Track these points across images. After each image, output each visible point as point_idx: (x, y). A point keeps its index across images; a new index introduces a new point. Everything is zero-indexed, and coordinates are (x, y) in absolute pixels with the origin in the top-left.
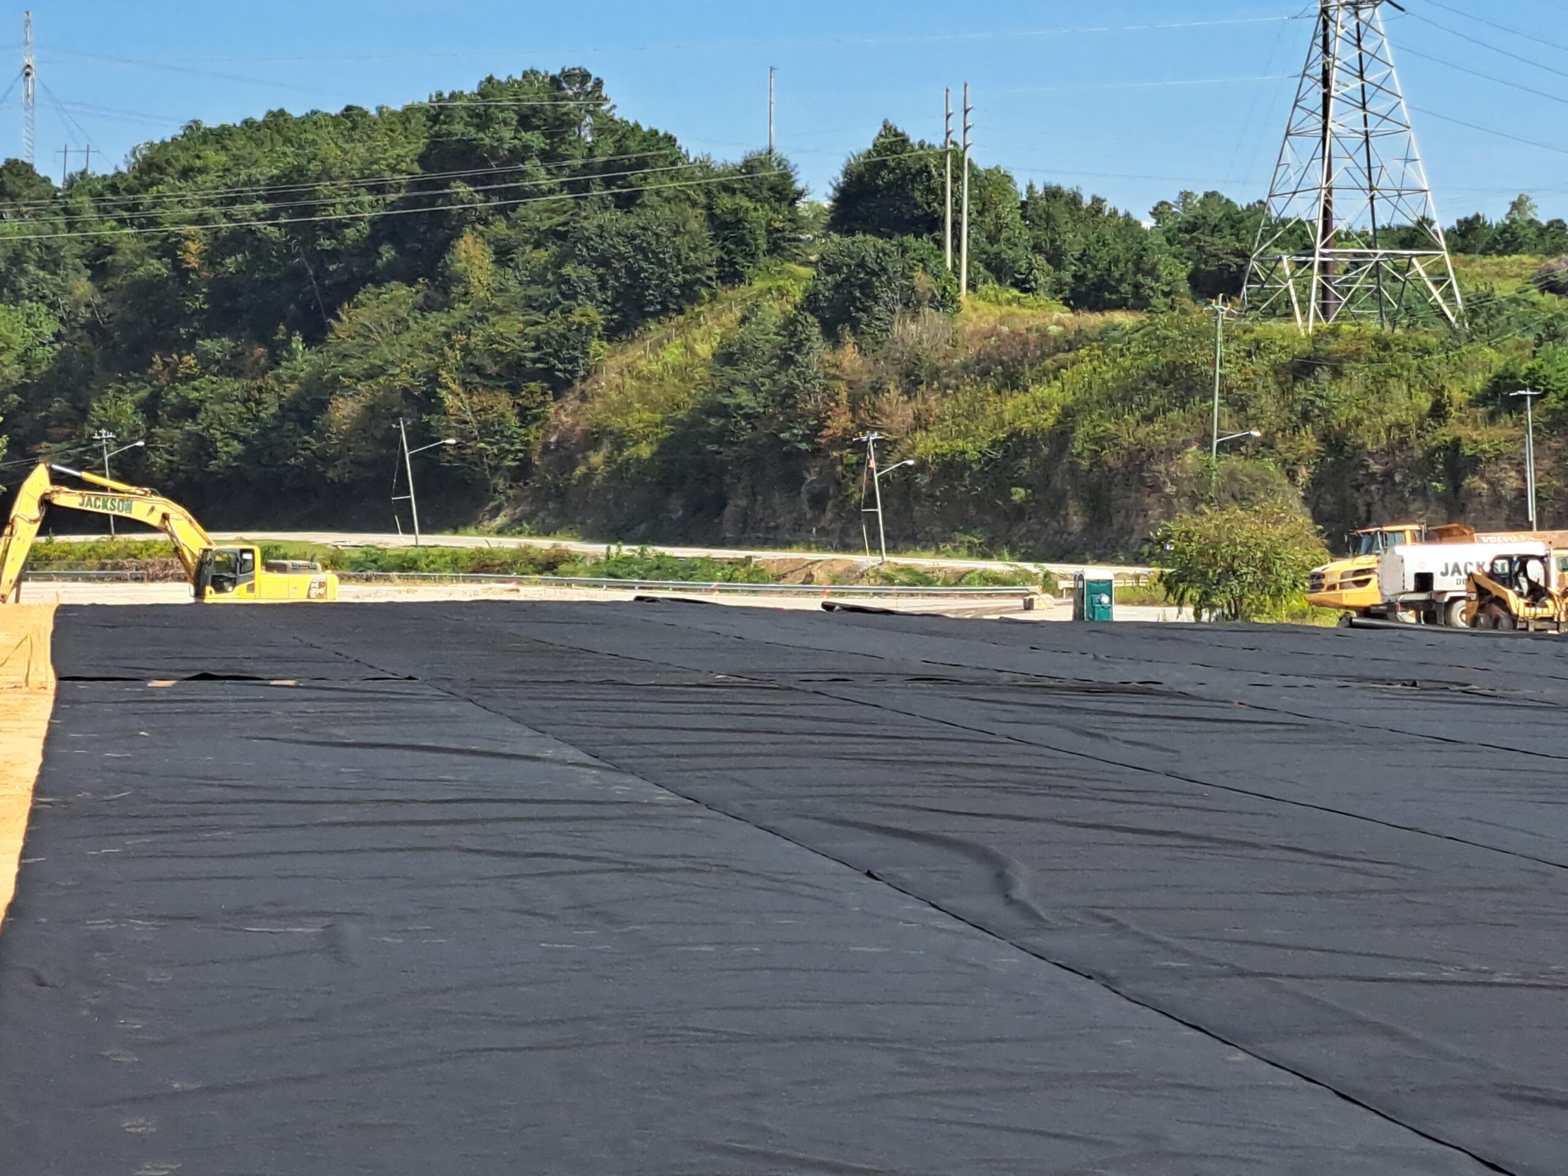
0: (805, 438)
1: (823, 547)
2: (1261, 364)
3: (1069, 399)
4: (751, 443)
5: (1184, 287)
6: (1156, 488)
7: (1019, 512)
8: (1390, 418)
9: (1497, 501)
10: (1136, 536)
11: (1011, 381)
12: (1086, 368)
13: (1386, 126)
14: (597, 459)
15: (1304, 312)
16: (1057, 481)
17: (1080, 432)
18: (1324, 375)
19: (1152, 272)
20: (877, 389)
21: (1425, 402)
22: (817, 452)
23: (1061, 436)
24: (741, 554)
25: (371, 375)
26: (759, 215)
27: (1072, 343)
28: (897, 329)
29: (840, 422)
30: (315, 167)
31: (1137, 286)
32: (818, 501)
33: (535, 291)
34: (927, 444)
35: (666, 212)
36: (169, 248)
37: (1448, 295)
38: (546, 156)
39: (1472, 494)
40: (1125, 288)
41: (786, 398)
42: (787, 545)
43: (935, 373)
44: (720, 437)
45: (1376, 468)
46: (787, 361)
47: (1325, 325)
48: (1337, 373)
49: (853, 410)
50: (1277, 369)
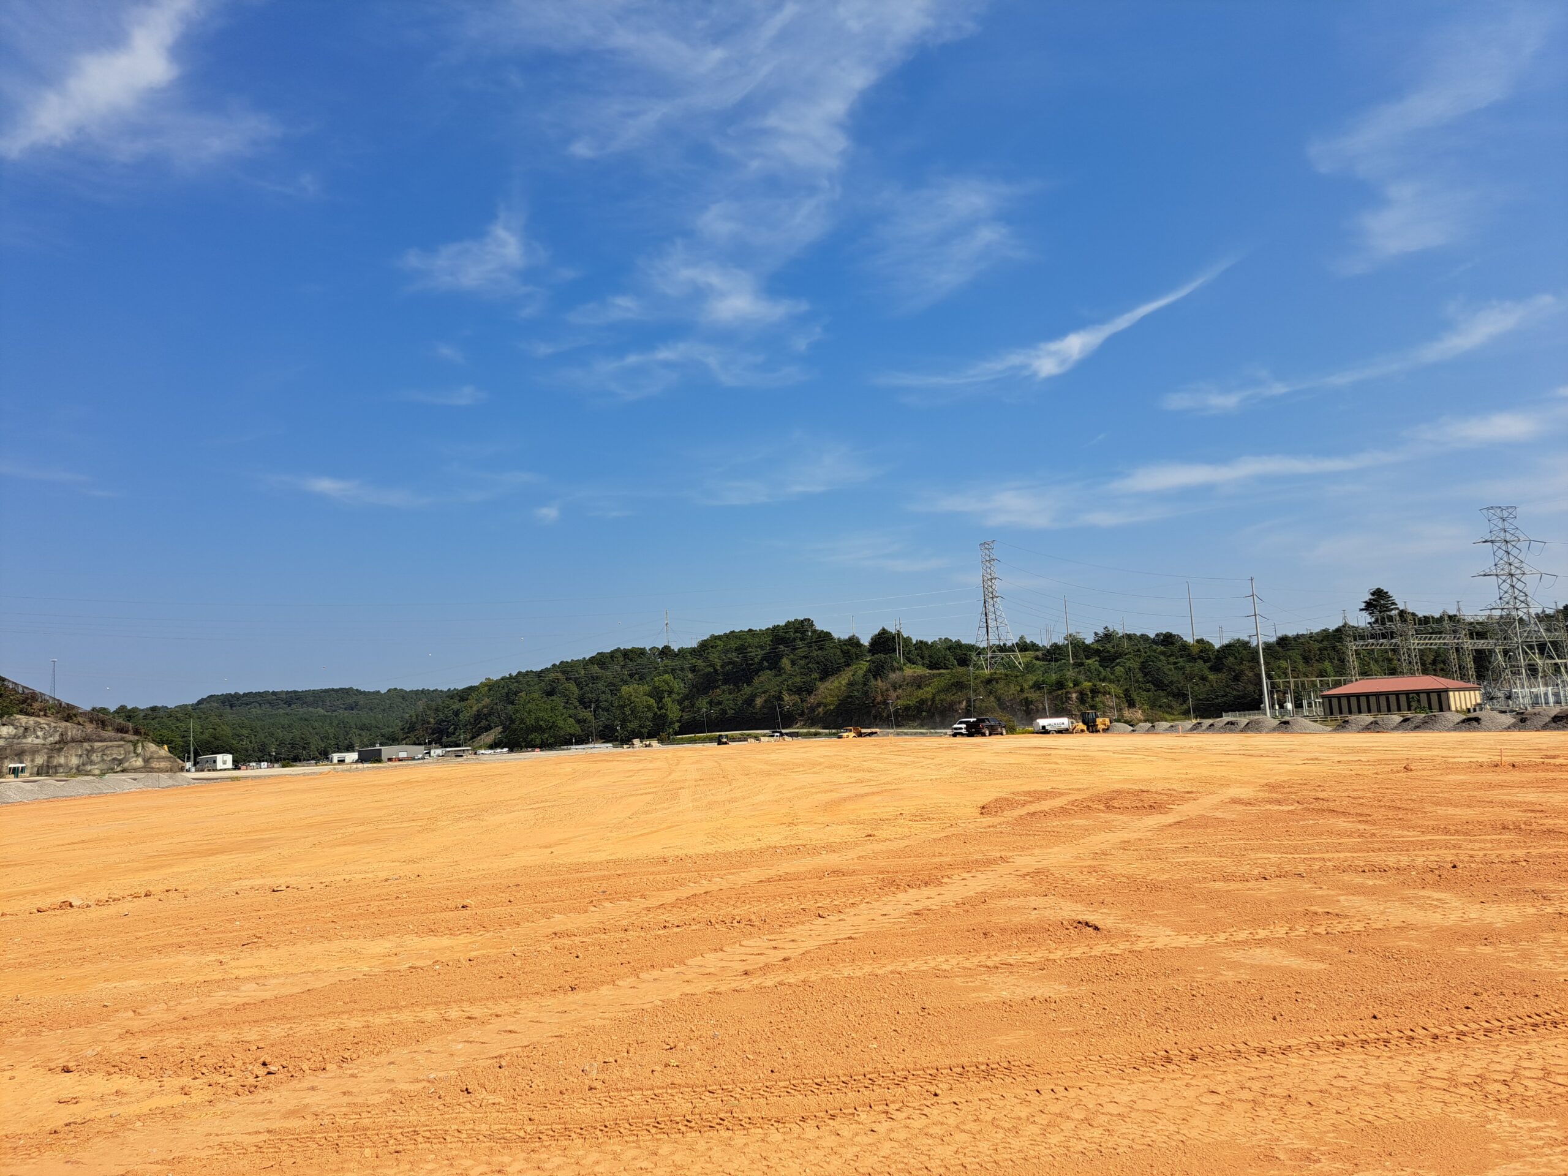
0: (871, 703)
2: (978, 681)
3: (934, 691)
4: (858, 704)
5: (956, 662)
6: (957, 711)
8: (1011, 692)
9: (1038, 711)
11: (919, 687)
12: (936, 683)
13: (1002, 624)
14: (820, 710)
15: (987, 669)
16: (933, 709)
17: (937, 698)
18: (994, 683)
19: (948, 660)
20: (887, 690)
21: (1018, 688)
22: (874, 706)
23: (932, 700)
25: (764, 692)
26: (853, 650)
27: (932, 677)
28: (890, 676)
29: (879, 698)
30: (746, 644)
31: (945, 663)
32: (875, 718)
33: (802, 670)
34: (900, 703)
35: (831, 651)
36: (713, 665)
37: (1020, 663)
38: (802, 639)
39: (1032, 709)
40: (942, 664)
41: (866, 693)
43: (900, 686)
44: (850, 703)
45: (1008, 704)
46: (865, 685)
47: (992, 671)
48: (997, 682)
49: (882, 695)
50: (982, 682)
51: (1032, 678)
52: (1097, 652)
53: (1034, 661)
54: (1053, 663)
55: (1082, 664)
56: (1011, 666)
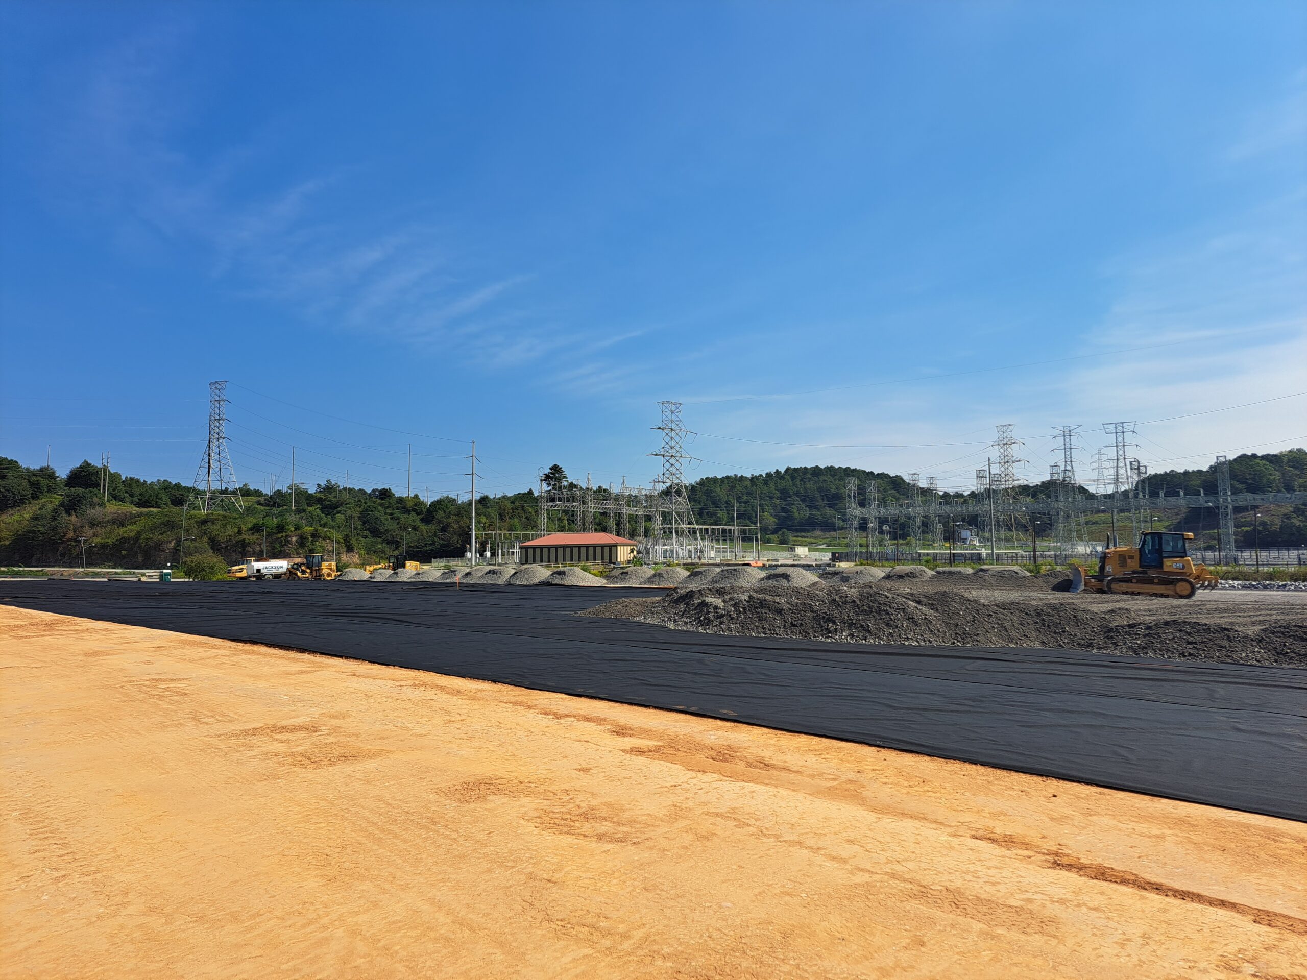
0: (59, 539)
1: (65, 567)
2: (192, 521)
3: (139, 529)
4: (42, 540)
5: (169, 502)
6: (164, 551)
7: (124, 557)
8: (227, 534)
9: (254, 553)
10: (157, 562)
11: (122, 525)
12: (143, 521)
13: (225, 467)
15: (204, 509)
16: (135, 549)
17: (142, 537)
18: (210, 524)
19: (162, 500)
20: (82, 527)
21: (236, 530)
22: (62, 543)
23: (137, 538)
24: (40, 569)
26: (45, 482)
27: (141, 515)
28: (88, 512)
31: (157, 502)
32: (63, 555)
34: (97, 540)
37: (241, 506)
39: (248, 551)
40: (153, 502)
41: (54, 529)
42: (53, 566)
43: (99, 523)
44: (33, 539)
45: (223, 545)
46: (54, 519)
47: (209, 512)
48: (213, 523)
49: (75, 532)
50: (197, 522)
51: (252, 521)
52: (320, 500)
53: (256, 506)
54: (275, 509)
55: (304, 511)
56: (230, 507)
